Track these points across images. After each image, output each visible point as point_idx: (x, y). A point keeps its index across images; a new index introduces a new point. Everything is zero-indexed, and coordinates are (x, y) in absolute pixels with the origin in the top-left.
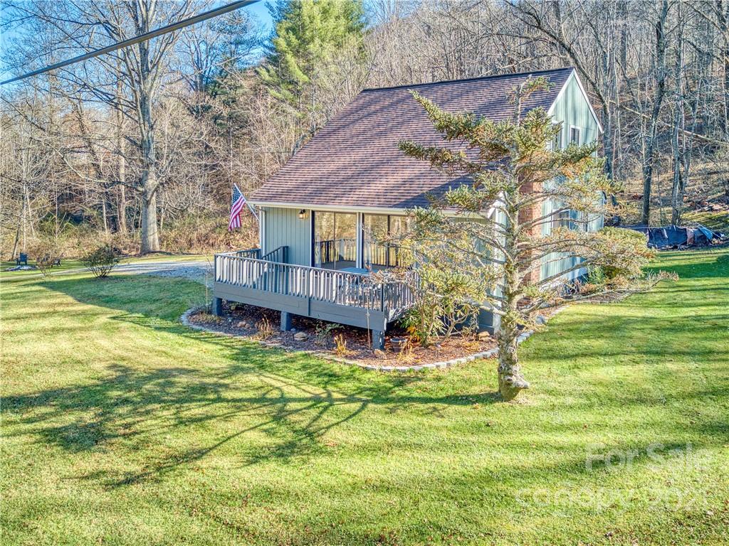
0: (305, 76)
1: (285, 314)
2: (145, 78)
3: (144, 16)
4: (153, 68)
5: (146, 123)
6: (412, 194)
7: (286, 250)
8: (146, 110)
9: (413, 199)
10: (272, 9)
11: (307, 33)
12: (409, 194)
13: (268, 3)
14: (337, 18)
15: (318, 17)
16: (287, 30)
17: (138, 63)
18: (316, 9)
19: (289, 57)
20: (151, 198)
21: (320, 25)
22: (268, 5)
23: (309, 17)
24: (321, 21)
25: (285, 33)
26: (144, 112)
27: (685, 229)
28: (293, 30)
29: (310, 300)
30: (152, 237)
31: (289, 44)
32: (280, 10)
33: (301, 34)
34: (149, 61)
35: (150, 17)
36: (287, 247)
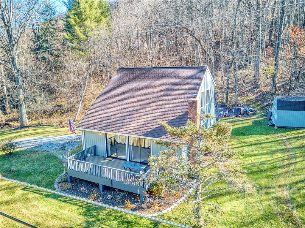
0: (84, 36)
1: (101, 185)
2: (12, 49)
3: (8, 19)
4: (15, 43)
5: (16, 69)
6: (149, 129)
7: (95, 147)
8: (14, 63)
9: (150, 132)
10: (66, 4)
11: (83, 16)
12: (148, 129)
13: (64, 1)
14: (96, 9)
15: (88, 9)
16: (74, 14)
17: (8, 42)
18: (86, 5)
19: (76, 27)
20: (22, 103)
21: (89, 13)
22: (64, 2)
23: (84, 9)
24: (89, 10)
25: (73, 16)
26: (14, 64)
27: (240, 109)
28: (77, 14)
29: (112, 181)
30: (25, 120)
31: (75, 21)
32: (69, 4)
33: (80, 16)
34: (13, 40)
35: (11, 19)
36: (95, 146)
